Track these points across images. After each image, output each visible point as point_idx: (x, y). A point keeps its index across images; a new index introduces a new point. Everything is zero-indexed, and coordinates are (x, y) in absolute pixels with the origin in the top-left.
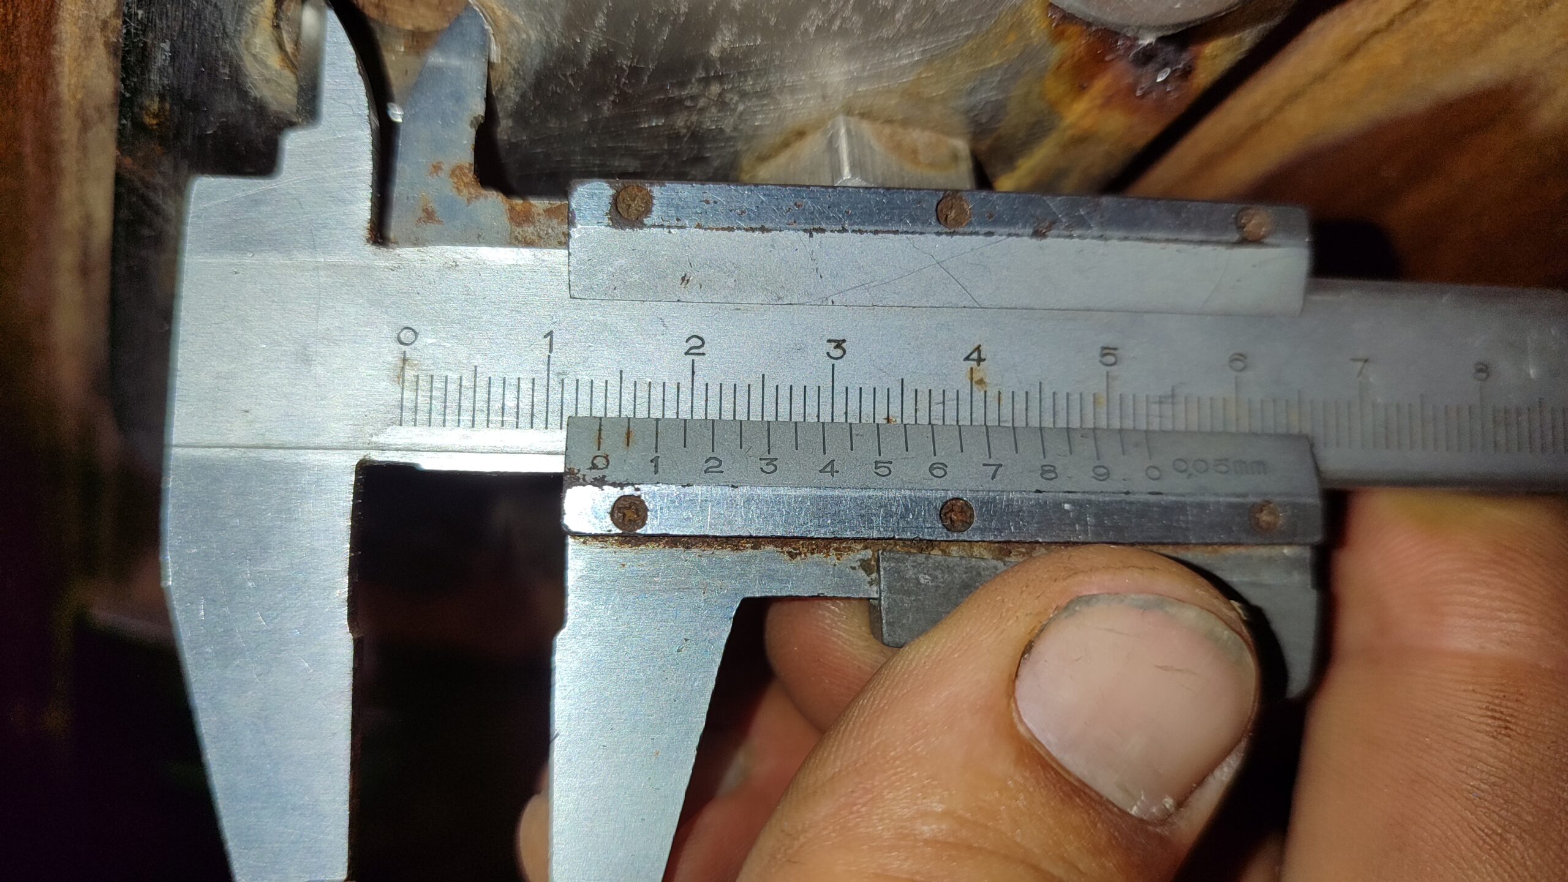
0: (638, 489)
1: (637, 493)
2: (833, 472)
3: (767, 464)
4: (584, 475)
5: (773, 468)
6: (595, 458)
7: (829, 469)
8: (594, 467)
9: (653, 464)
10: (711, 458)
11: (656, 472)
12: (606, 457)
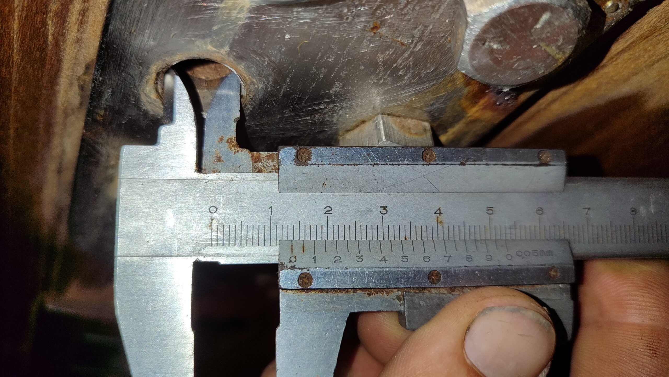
0: (308, 270)
1: (308, 272)
2: (385, 261)
3: (359, 258)
4: (287, 265)
5: (361, 260)
6: (291, 257)
7: (383, 260)
8: (291, 261)
9: (314, 260)
10: (336, 256)
11: (315, 263)
12: (295, 257)
